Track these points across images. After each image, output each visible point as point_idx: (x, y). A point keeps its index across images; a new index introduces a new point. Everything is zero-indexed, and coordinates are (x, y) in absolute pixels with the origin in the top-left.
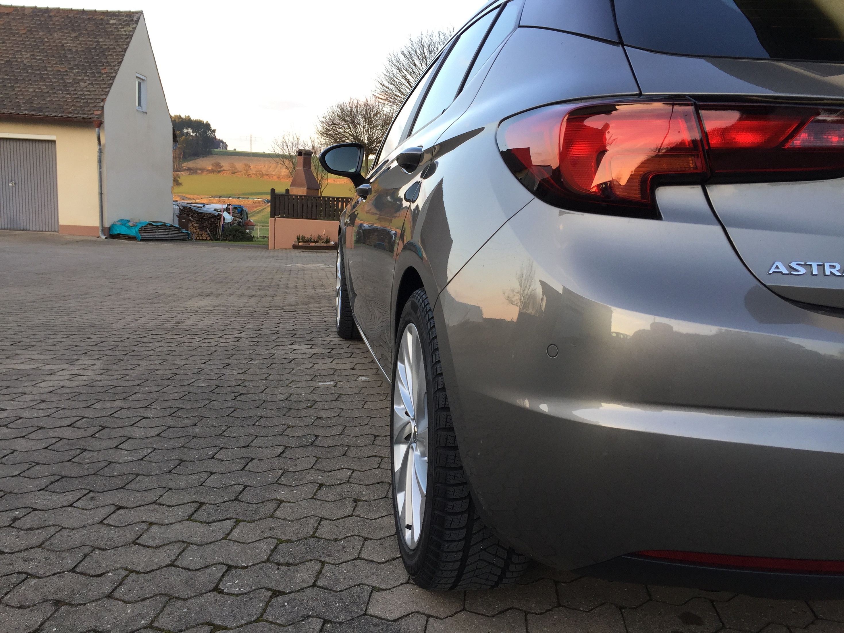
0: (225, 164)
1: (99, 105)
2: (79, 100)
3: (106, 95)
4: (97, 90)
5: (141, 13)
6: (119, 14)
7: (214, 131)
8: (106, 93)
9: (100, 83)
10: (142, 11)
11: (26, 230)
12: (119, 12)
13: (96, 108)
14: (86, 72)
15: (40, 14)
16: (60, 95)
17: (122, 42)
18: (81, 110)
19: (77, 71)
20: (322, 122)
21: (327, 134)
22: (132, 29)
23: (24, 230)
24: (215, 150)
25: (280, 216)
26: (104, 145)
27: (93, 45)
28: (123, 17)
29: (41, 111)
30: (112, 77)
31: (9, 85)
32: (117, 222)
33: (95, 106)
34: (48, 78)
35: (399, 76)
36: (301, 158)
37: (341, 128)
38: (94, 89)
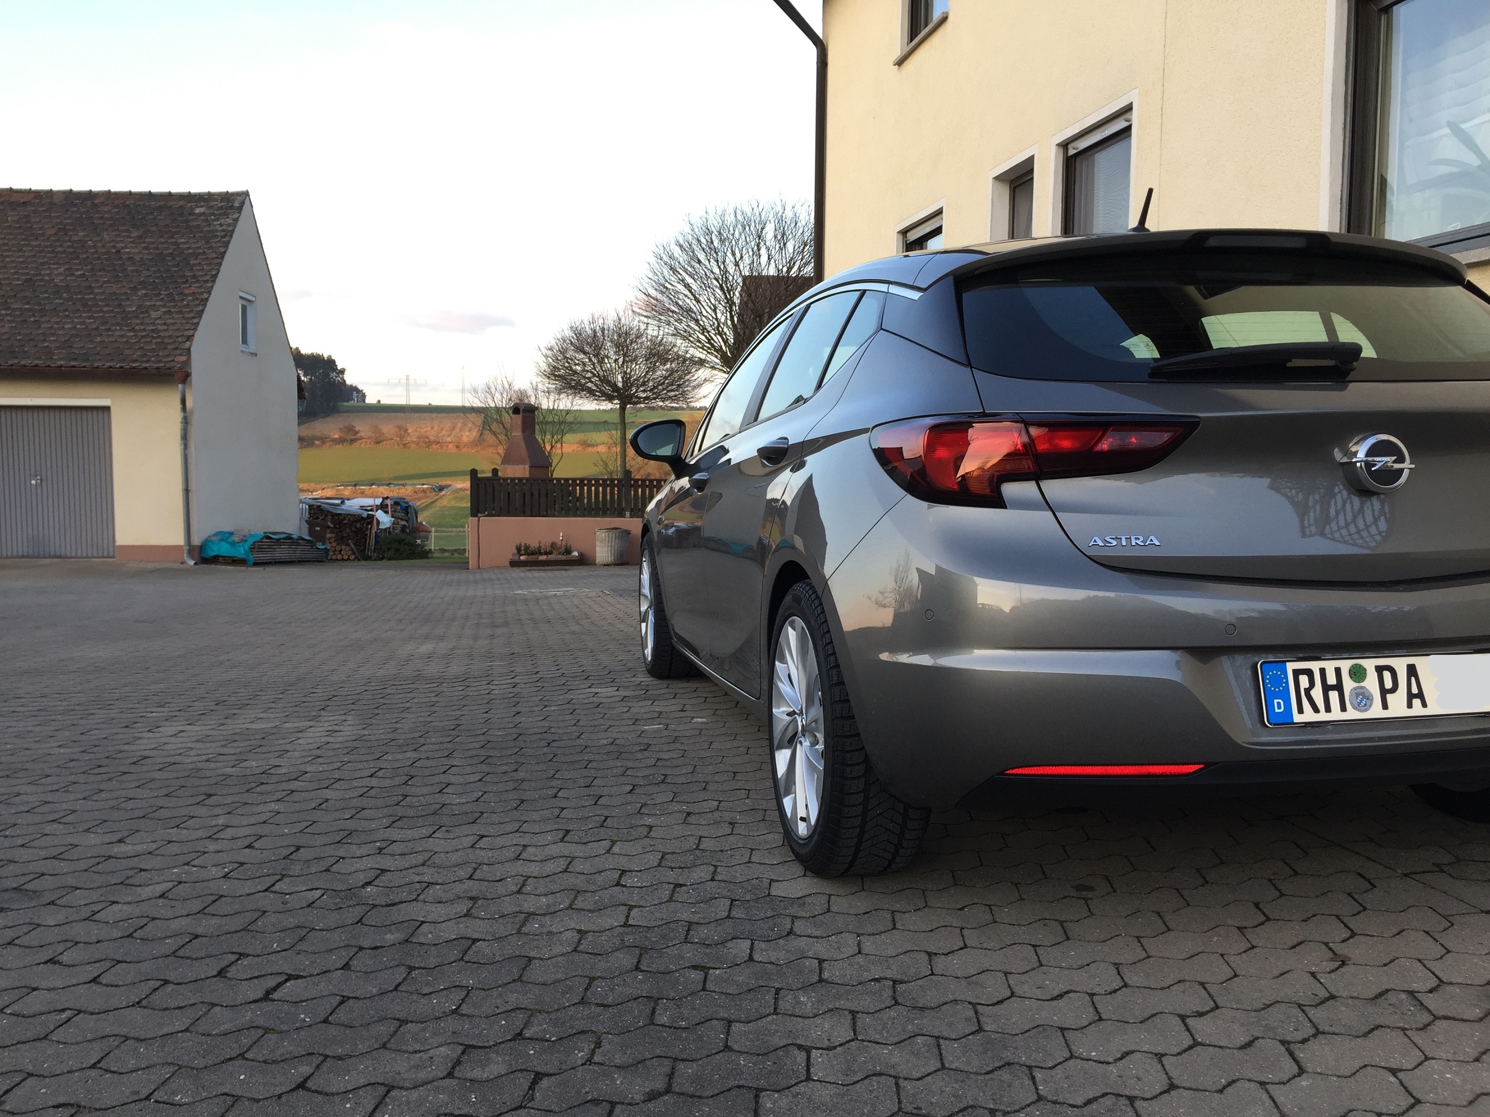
0: (363, 427)
1: (181, 346)
2: (149, 340)
3: (193, 330)
4: (178, 322)
5: (246, 194)
6: (209, 197)
7: (342, 372)
8: (193, 327)
9: (183, 310)
10: (247, 191)
11: (60, 557)
12: (209, 194)
13: (178, 352)
14: (160, 294)
15: (78, 201)
16: (117, 333)
17: (216, 243)
18: (153, 356)
19: (144, 292)
20: (546, 356)
21: (555, 376)
22: (231, 221)
23: (55, 557)
24: (345, 404)
25: (486, 513)
26: (192, 412)
27: (168, 249)
28: (216, 203)
29: (87, 360)
30: (202, 300)
31: (32, 319)
32: (214, 535)
33: (177, 349)
34: (96, 305)
35: (673, 279)
36: (518, 418)
37: (578, 365)
38: (172, 321)
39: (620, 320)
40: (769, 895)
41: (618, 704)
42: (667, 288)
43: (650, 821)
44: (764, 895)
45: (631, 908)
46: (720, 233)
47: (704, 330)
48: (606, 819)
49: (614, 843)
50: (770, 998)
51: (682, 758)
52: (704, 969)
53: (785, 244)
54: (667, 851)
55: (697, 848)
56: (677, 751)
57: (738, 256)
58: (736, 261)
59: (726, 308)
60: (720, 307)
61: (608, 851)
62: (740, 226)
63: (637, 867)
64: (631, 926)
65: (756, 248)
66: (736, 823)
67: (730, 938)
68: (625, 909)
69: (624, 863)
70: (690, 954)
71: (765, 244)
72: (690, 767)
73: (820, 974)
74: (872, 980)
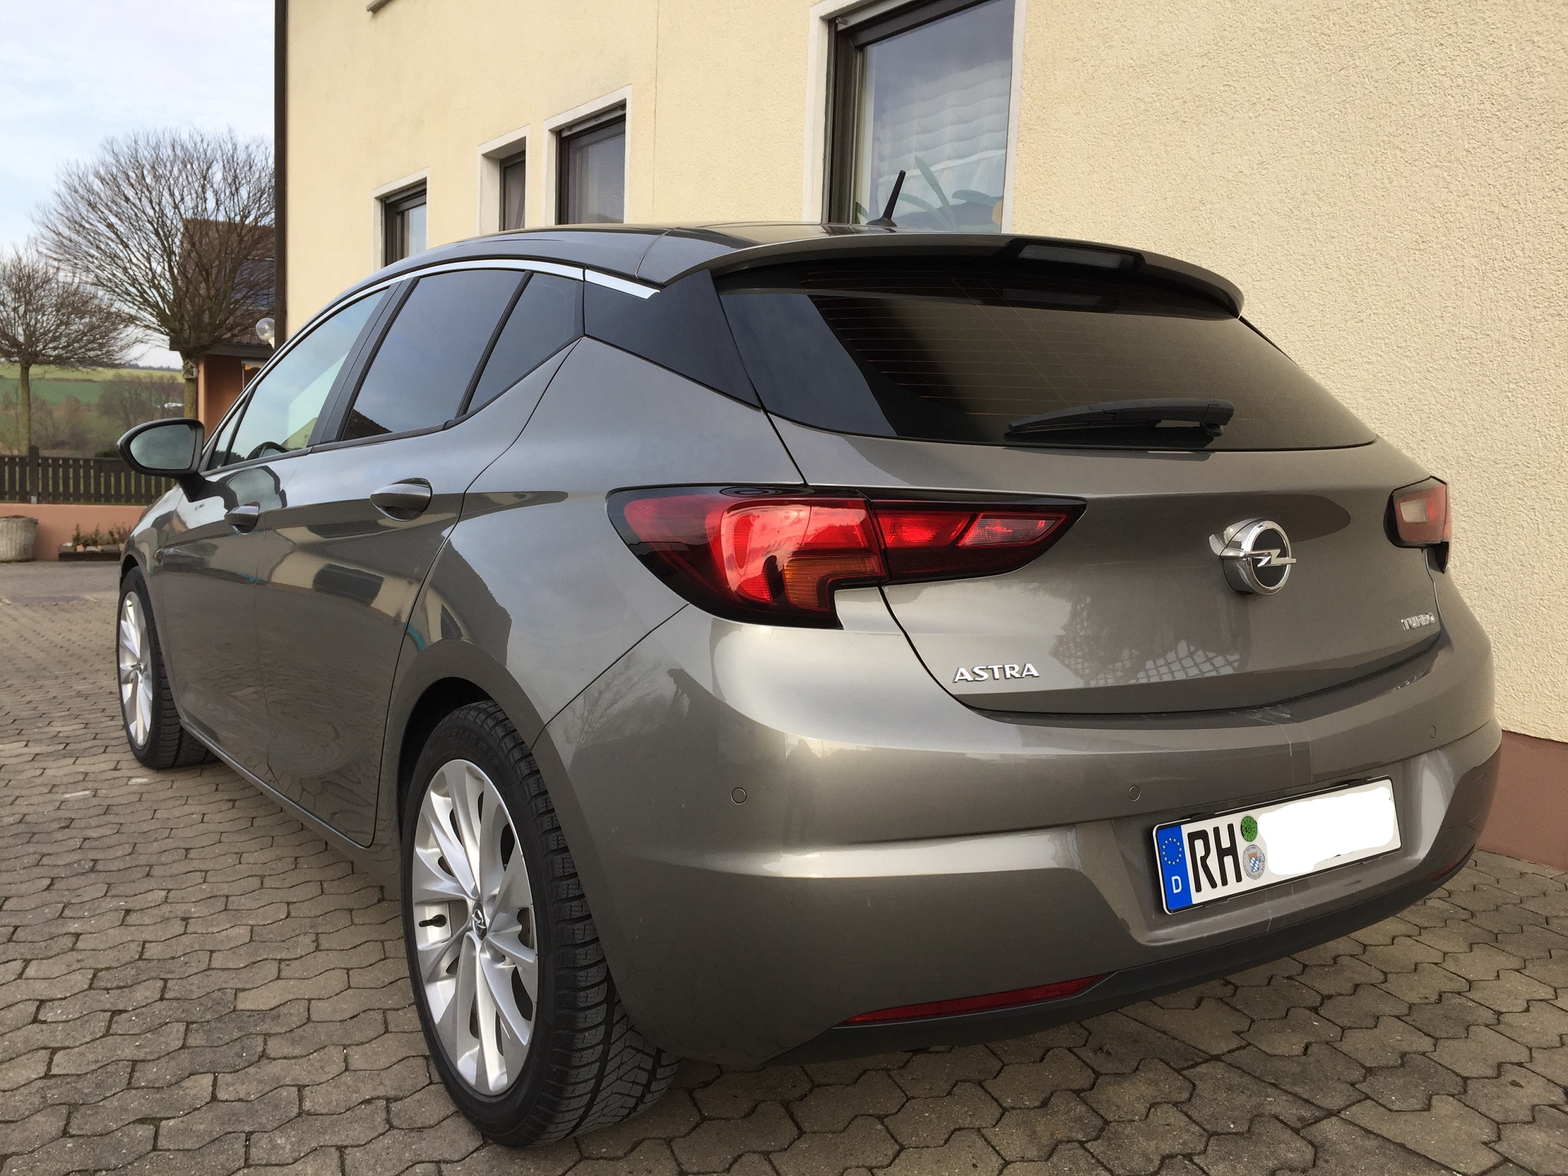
35: (92, 217)
39: (20, 259)
40: (234, 1010)
41: (28, 766)
42: (84, 228)
43: (75, 927)
44: (228, 1011)
45: (54, 1051)
46: (153, 167)
47: (134, 281)
48: (15, 930)
49: (27, 962)
50: (239, 1147)
51: (117, 835)
52: (153, 1121)
53: (237, 190)
54: (100, 966)
55: (140, 958)
56: (111, 826)
57: (178, 198)
58: (175, 203)
59: (162, 256)
60: (156, 256)
61: (20, 976)
62: (179, 162)
63: (60, 993)
64: (54, 1076)
65: (200, 190)
66: (190, 918)
67: (187, 1074)
68: (44, 1054)
69: (42, 989)
70: (137, 1103)
71: (212, 187)
72: (127, 845)
73: (300, 1104)
74: (362, 1103)
